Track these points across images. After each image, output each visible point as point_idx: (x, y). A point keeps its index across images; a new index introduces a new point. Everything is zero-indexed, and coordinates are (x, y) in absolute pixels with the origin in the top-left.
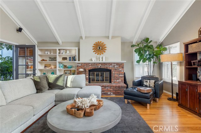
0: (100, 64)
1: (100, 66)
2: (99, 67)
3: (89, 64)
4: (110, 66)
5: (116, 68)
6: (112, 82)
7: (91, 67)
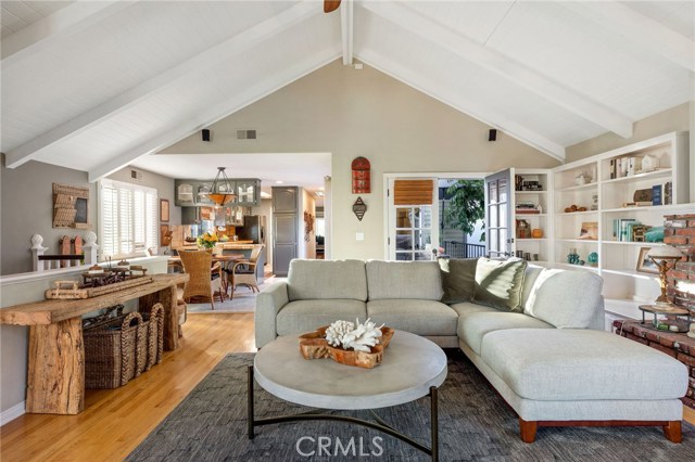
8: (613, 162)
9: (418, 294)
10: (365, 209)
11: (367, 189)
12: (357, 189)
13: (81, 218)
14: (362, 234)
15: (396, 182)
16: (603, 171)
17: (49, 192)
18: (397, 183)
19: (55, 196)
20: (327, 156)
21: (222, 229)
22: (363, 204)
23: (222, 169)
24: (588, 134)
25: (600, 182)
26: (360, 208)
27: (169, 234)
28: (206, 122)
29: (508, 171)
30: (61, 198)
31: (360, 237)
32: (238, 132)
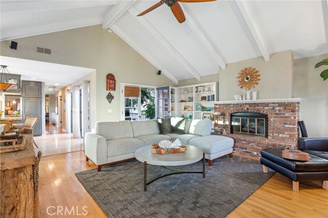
0: (246, 104)
1: (248, 109)
2: (245, 109)
3: (230, 104)
4: (265, 108)
5: (278, 112)
6: (269, 137)
7: (232, 110)
8: (197, 87)
10: (113, 98)
11: (114, 89)
14: (111, 110)
15: (125, 87)
16: (194, 90)
23: (4, 67)
24: (187, 77)
25: (194, 93)
26: (110, 97)
29: (169, 87)
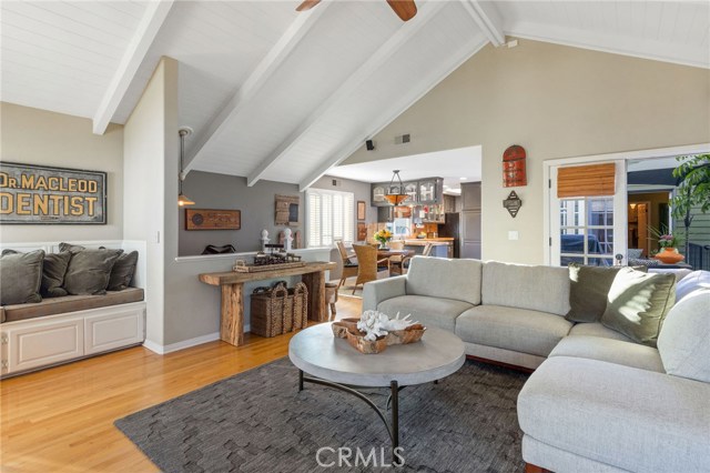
9: (538, 305)
10: (521, 203)
11: (522, 181)
12: (508, 182)
13: (293, 218)
14: (516, 233)
15: (559, 169)
17: (273, 201)
18: (561, 171)
19: (276, 203)
20: (478, 148)
21: (419, 226)
22: (517, 198)
23: (396, 172)
26: (513, 203)
27: (365, 231)
28: (370, 134)
30: (279, 204)
31: (513, 235)
32: (396, 138)
